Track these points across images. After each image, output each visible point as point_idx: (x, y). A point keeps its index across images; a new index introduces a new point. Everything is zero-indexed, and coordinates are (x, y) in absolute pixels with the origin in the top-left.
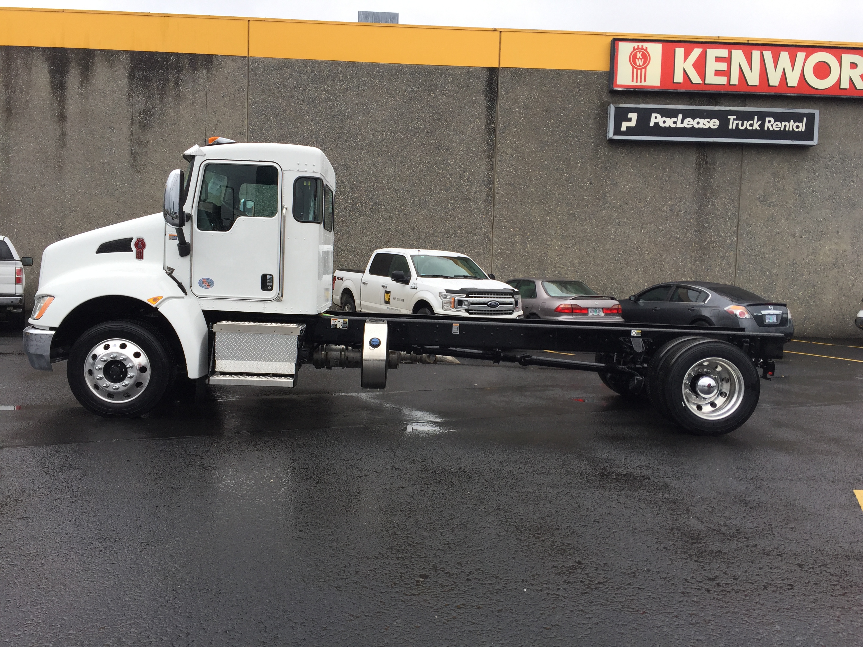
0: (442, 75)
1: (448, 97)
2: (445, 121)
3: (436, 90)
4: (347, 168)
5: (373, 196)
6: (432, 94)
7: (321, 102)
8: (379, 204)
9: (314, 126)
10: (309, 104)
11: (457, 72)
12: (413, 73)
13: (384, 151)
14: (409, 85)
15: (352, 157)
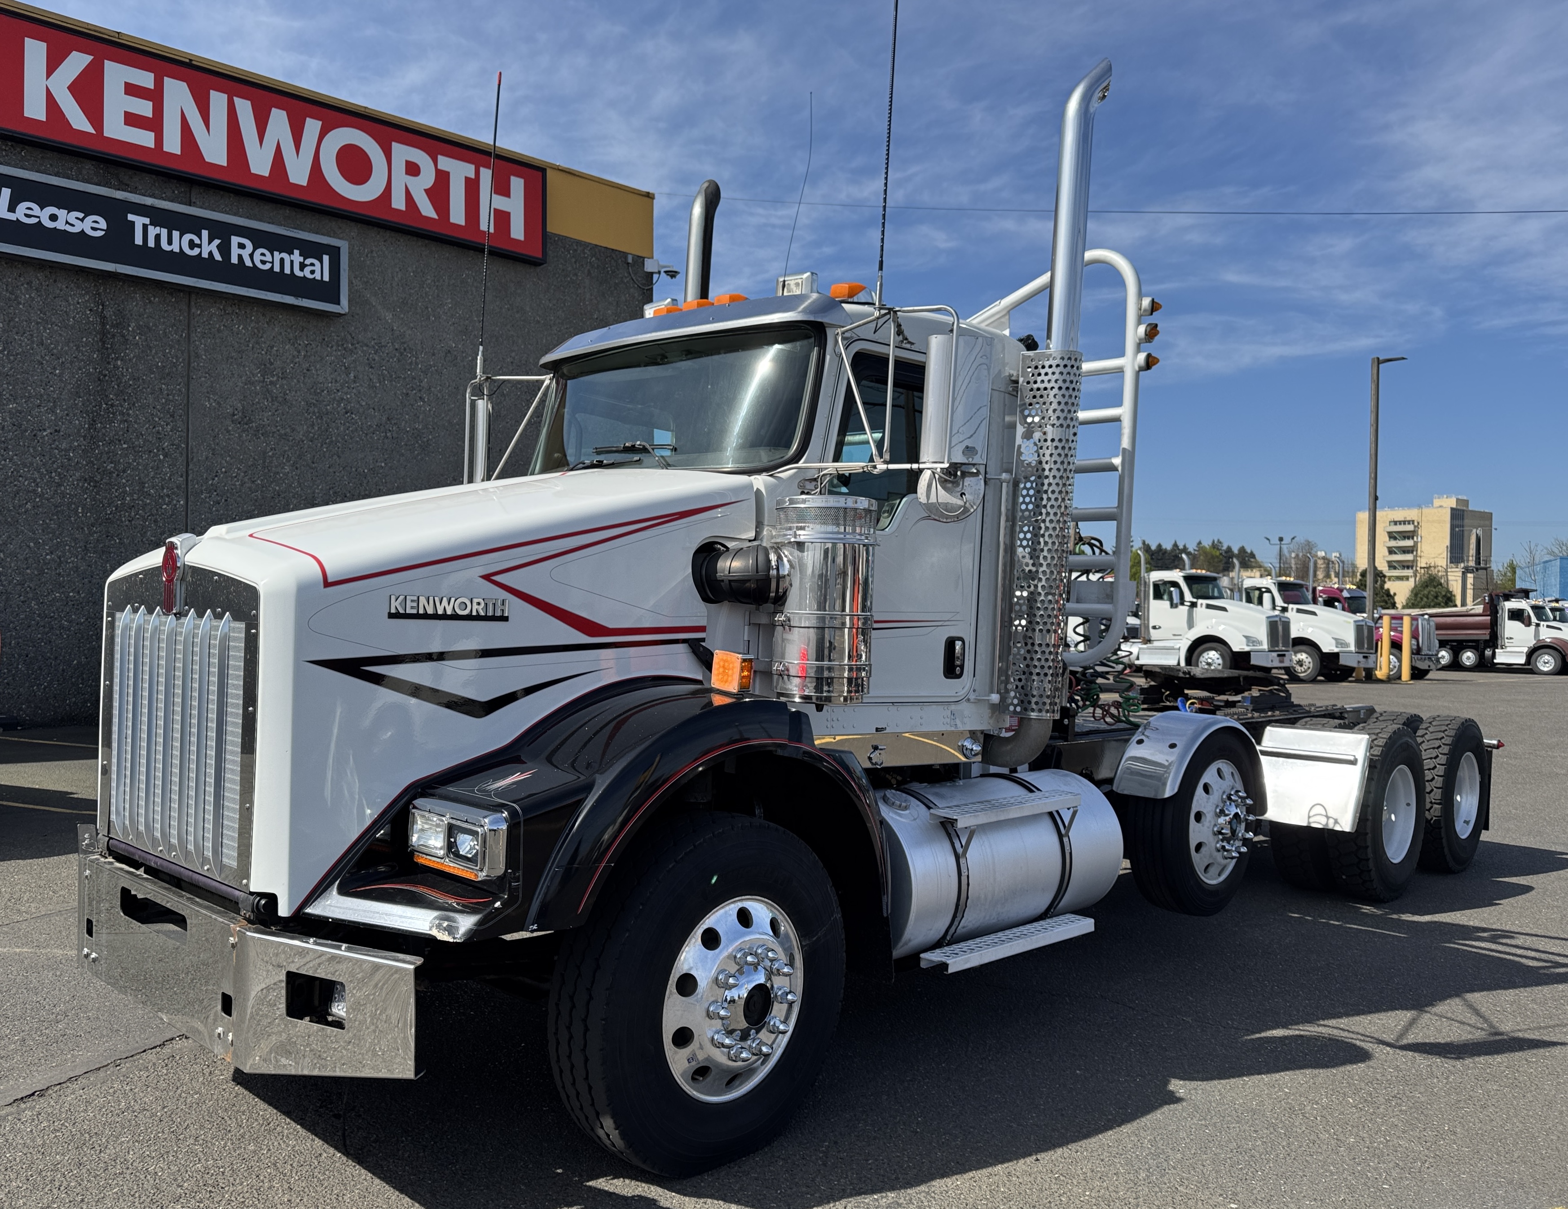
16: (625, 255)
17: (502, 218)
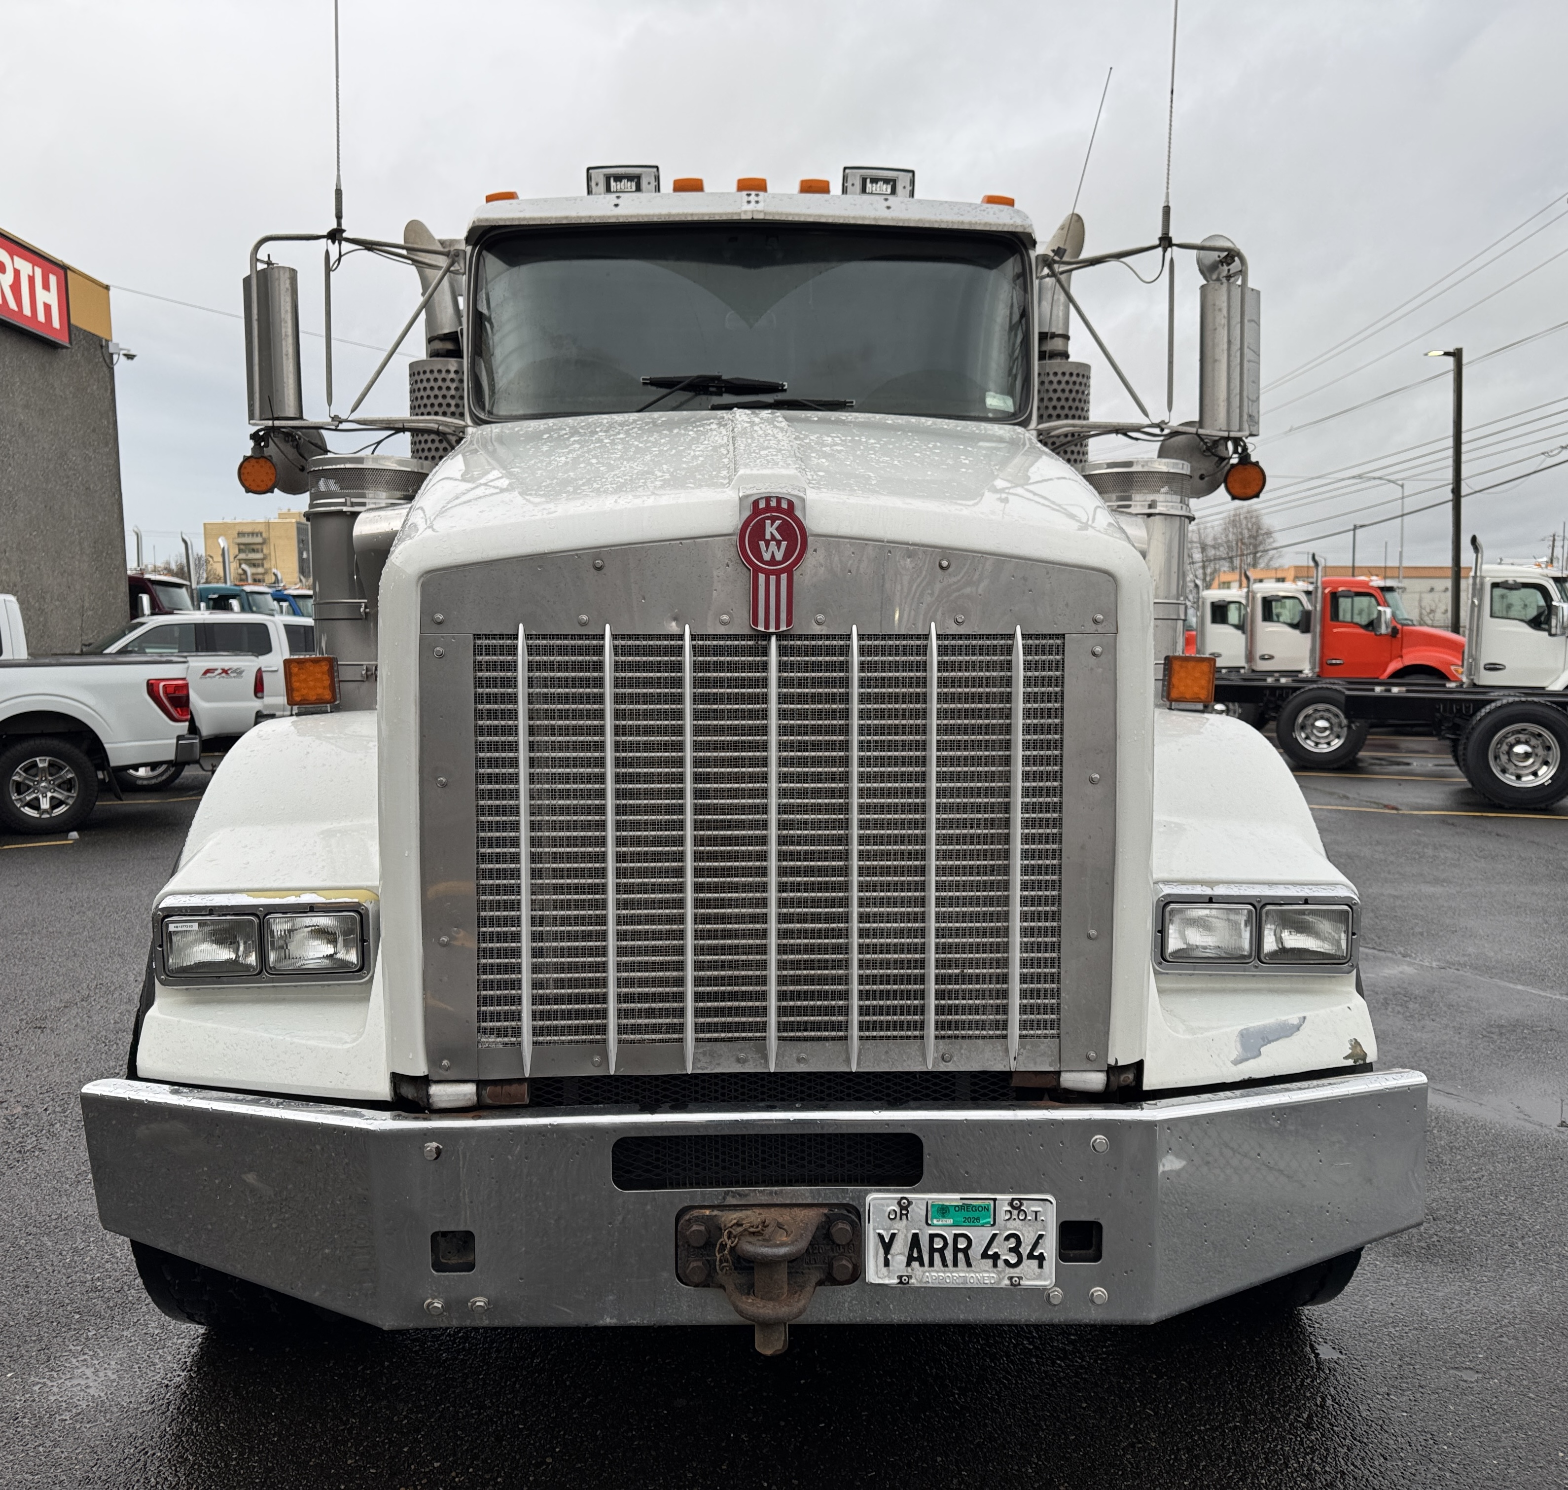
16: (100, 339)
17: (47, 307)
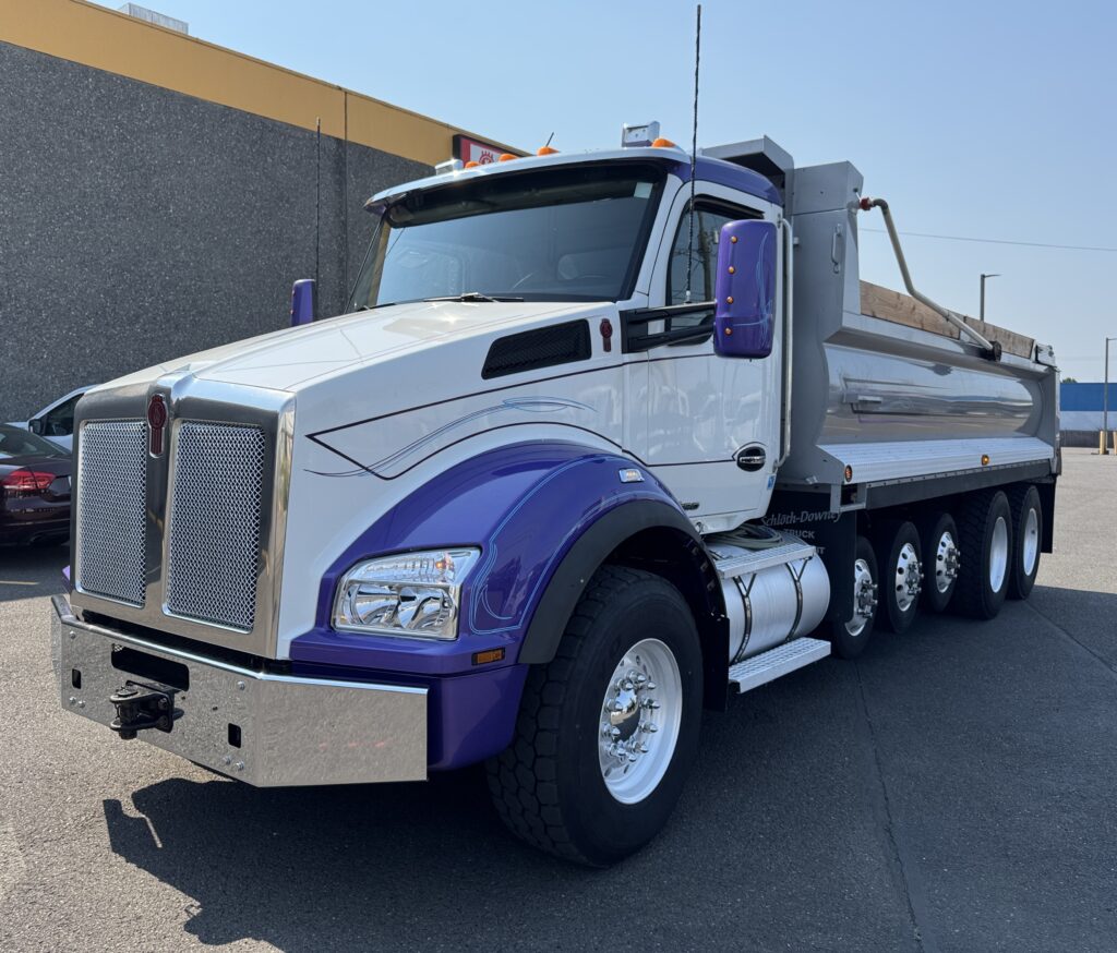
0: (281, 135)
1: (290, 168)
2: (287, 201)
3: (274, 154)
4: (155, 254)
5: (194, 301)
6: (269, 160)
7: (112, 142)
8: (203, 314)
9: (102, 178)
10: (92, 139)
11: (299, 134)
12: (245, 125)
13: (209, 233)
14: (239, 141)
15: (162, 237)
